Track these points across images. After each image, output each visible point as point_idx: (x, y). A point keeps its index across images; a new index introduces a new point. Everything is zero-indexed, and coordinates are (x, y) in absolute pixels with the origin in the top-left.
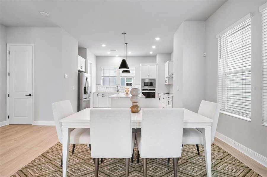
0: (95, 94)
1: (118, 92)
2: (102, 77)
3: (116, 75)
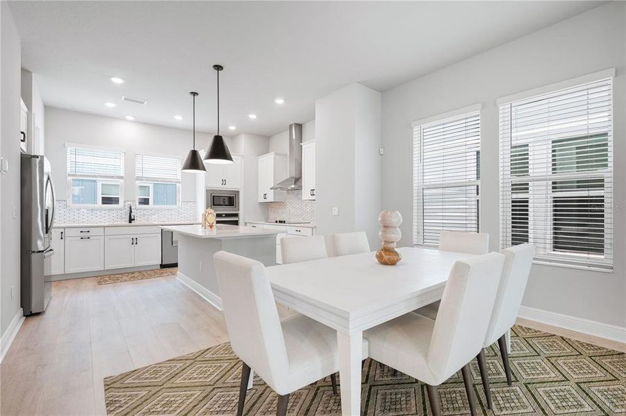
1: (130, 222)
2: (69, 175)
3: (122, 175)
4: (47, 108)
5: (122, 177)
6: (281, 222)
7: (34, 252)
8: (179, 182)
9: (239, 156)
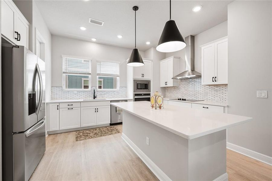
0: (51, 105)
1: (94, 98)
2: (64, 73)
3: (90, 72)
4: (53, 36)
5: (90, 74)
6: (183, 100)
7: (15, 133)
8: (118, 76)
9: (150, 60)
